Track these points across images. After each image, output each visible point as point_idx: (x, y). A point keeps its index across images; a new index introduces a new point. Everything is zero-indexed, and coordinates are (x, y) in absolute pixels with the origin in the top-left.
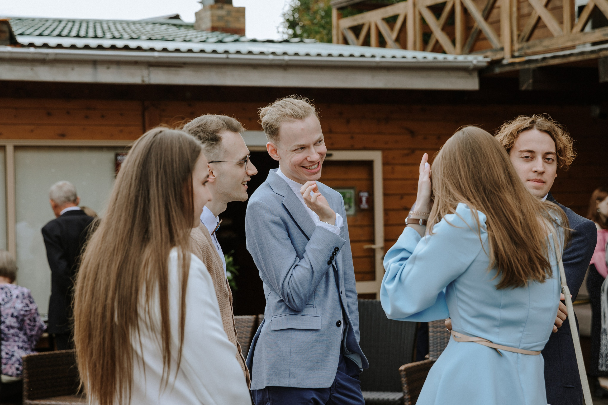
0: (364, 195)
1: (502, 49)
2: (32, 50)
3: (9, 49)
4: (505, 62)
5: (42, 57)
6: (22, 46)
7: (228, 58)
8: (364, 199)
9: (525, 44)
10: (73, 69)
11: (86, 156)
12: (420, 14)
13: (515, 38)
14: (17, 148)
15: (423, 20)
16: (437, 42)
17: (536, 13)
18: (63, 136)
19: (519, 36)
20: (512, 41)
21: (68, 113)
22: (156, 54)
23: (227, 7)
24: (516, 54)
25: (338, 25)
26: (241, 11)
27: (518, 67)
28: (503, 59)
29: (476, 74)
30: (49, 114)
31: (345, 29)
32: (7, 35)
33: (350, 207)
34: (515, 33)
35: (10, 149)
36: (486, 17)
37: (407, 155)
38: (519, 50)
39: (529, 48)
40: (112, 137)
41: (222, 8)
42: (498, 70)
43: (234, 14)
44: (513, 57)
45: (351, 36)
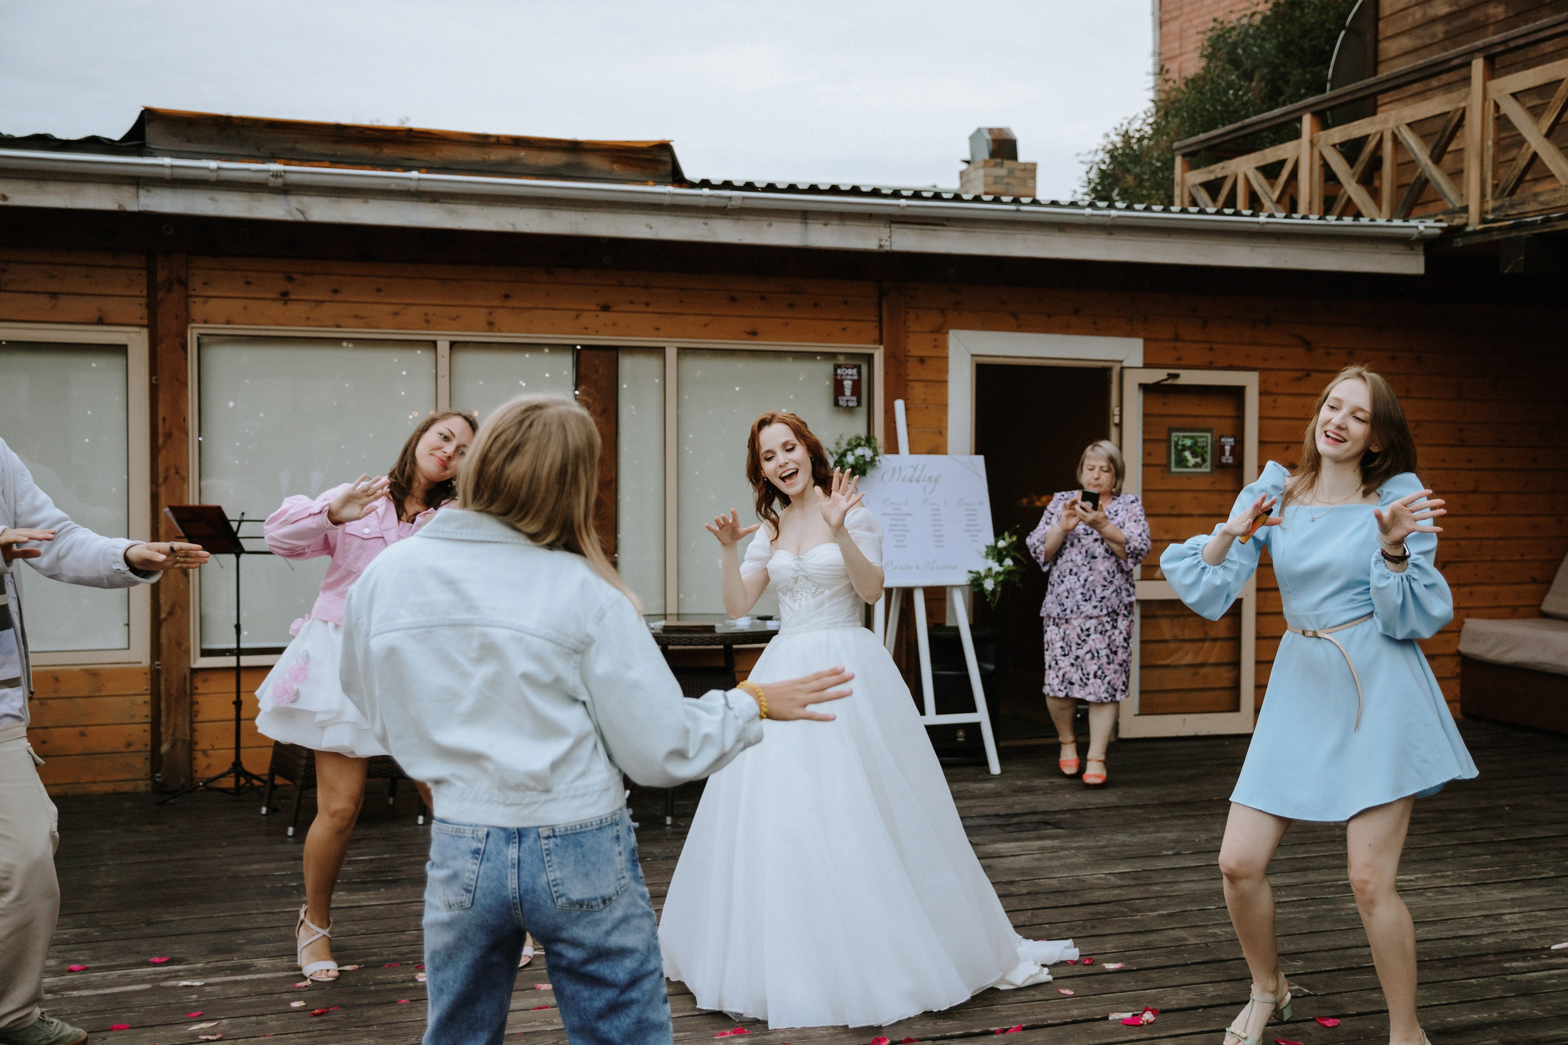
0: (1228, 442)
1: (1465, 209)
2: (706, 191)
3: (670, 189)
4: (1469, 229)
5: (722, 203)
6: (692, 185)
7: (1018, 211)
8: (1227, 448)
9: (1507, 201)
10: (770, 225)
11: (789, 366)
12: (1322, 158)
13: (1489, 190)
14: (682, 352)
15: (1326, 166)
16: (1349, 199)
17: (1529, 147)
18: (753, 334)
19: (1495, 186)
20: (1483, 196)
21: (762, 298)
22: (903, 202)
23: (1008, 164)
24: (1490, 217)
25: (1183, 179)
26: (1031, 170)
27: (1496, 236)
28: (1466, 224)
29: (1420, 249)
30: (733, 299)
31: (1194, 186)
32: (669, 168)
33: (1204, 460)
34: (1490, 181)
35: (671, 353)
36: (1437, 159)
37: (1299, 379)
38: (1494, 210)
39: (1512, 206)
40: (829, 338)
41: (1001, 165)
42: (1459, 242)
43: (1018, 174)
44: (1483, 221)
45: (1203, 196)
